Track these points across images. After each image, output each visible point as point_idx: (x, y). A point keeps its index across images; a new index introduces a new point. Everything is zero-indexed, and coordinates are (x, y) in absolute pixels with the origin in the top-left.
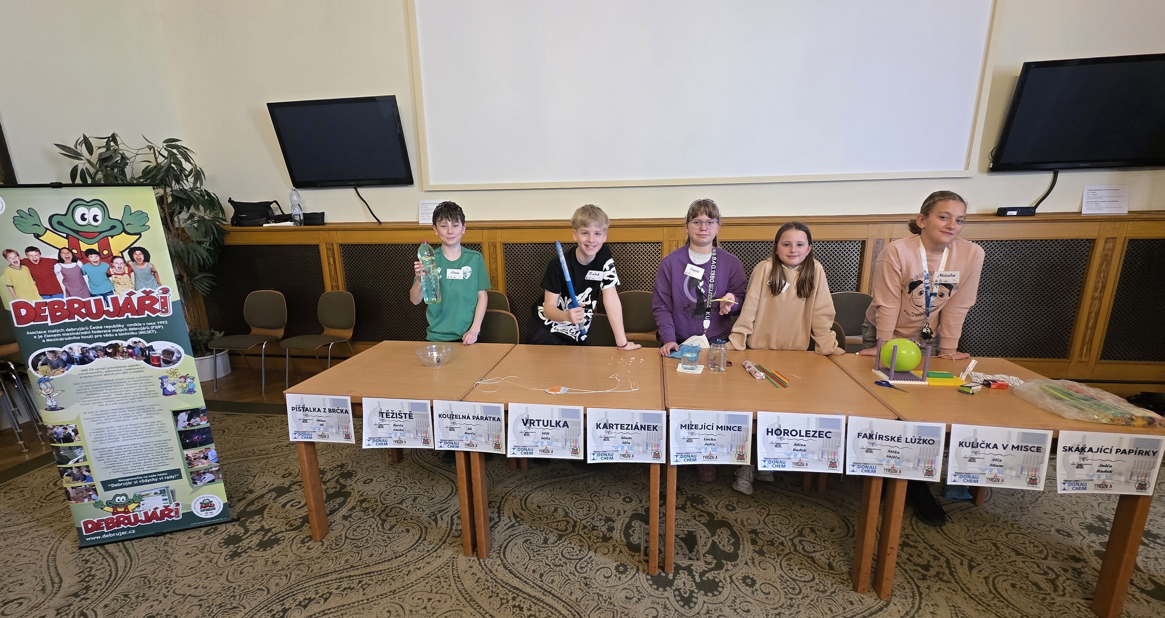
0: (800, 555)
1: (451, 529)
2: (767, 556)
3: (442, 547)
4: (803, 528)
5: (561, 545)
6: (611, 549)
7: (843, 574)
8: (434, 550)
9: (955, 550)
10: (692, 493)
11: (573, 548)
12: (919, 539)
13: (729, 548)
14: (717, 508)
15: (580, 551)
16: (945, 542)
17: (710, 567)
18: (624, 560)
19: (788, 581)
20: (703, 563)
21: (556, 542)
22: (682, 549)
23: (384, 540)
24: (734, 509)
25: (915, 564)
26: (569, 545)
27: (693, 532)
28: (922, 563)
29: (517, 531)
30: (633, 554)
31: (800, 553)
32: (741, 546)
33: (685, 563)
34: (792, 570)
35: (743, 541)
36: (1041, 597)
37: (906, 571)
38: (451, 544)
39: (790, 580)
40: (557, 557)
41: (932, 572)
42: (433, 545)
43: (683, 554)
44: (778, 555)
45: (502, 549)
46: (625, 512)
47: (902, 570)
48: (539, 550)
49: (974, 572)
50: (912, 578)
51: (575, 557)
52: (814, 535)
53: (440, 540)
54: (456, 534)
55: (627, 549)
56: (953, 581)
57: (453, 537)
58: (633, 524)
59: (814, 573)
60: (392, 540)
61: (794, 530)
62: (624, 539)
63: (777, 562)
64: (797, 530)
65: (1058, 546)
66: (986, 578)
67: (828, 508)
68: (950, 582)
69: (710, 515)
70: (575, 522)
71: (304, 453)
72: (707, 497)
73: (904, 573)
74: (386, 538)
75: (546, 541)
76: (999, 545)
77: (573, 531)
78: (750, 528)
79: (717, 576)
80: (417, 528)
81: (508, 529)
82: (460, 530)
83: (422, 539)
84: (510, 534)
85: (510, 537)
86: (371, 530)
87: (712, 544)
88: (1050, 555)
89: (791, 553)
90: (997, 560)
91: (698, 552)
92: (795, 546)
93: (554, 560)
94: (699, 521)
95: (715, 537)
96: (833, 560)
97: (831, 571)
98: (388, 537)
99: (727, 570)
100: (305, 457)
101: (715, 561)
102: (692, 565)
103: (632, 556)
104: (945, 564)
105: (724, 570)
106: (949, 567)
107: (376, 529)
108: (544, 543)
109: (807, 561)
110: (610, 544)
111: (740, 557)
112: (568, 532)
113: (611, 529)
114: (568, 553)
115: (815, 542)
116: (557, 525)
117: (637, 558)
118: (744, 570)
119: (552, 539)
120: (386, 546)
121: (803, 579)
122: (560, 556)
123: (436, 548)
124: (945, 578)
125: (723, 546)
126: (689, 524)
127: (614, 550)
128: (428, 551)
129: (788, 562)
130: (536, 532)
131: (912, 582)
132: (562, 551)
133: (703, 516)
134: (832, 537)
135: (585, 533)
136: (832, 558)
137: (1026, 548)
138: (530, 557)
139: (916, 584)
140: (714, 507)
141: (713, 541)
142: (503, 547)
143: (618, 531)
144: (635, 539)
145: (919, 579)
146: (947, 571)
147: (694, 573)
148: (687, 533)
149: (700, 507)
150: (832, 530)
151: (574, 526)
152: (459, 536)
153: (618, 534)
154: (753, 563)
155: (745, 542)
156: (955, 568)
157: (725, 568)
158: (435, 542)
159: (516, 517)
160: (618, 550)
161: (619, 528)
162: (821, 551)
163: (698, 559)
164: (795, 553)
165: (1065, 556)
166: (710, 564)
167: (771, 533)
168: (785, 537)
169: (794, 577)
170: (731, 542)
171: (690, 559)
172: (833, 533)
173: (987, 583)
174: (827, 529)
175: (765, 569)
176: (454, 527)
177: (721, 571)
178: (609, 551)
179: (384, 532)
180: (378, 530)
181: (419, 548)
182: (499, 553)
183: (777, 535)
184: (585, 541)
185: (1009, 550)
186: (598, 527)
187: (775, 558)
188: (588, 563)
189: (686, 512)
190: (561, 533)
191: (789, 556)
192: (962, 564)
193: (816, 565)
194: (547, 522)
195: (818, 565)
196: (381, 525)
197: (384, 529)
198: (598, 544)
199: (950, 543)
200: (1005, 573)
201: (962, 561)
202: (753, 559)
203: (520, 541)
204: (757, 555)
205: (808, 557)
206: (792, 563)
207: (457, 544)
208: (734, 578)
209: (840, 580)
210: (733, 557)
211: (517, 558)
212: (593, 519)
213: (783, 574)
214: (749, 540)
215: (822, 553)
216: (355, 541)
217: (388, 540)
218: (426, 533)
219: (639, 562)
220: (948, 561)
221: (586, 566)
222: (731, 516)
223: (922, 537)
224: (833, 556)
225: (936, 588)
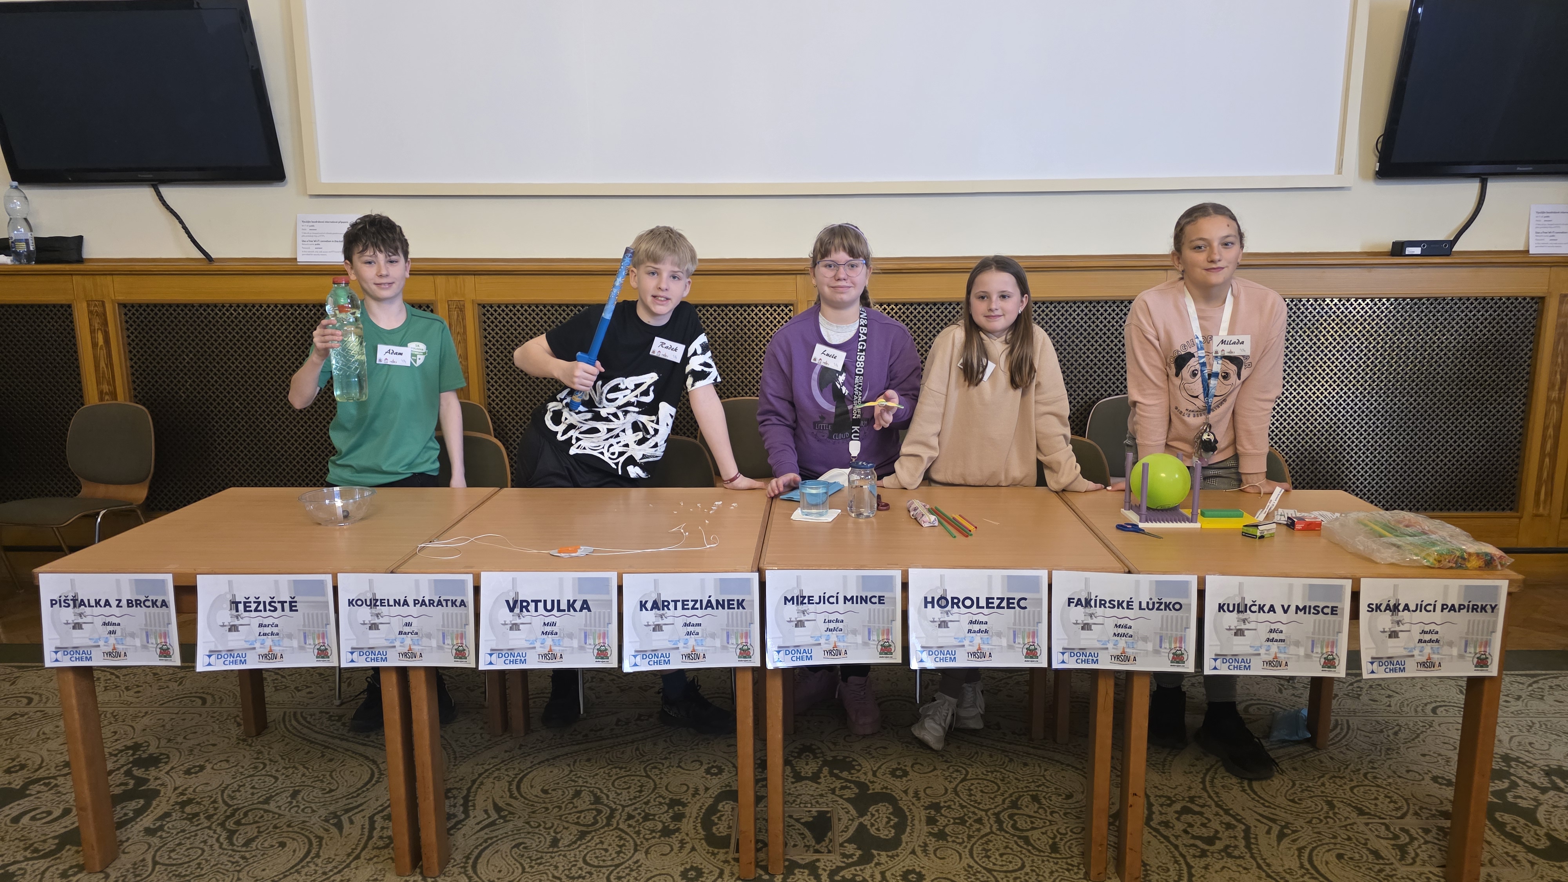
0: (1007, 835)
1: (370, 837)
2: (949, 839)
3: (353, 865)
4: (1020, 797)
5: (584, 846)
6: (677, 846)
7: (1072, 857)
8: (336, 871)
9: (1264, 814)
10: (834, 754)
11: (606, 850)
12: (1210, 802)
13: (887, 833)
14: (874, 774)
15: (618, 853)
16: (1251, 804)
17: (851, 860)
18: (698, 860)
19: (979, 872)
20: (839, 858)
21: (575, 842)
22: (803, 838)
23: (233, 863)
24: (906, 774)
25: (1194, 837)
26: (599, 846)
27: (828, 812)
28: (1206, 835)
29: (501, 831)
30: (716, 851)
31: (1007, 832)
32: (909, 828)
33: (809, 857)
34: (989, 857)
35: (913, 820)
36: (1377, 868)
37: (1176, 847)
38: (371, 859)
39: (983, 871)
40: (575, 865)
41: (1219, 845)
42: (334, 864)
43: (805, 846)
44: (970, 837)
45: (471, 861)
46: (707, 789)
47: (1170, 847)
48: (542, 858)
49: (1286, 842)
50: (1183, 856)
51: (609, 863)
52: (1037, 805)
53: (349, 855)
54: (381, 843)
55: (705, 844)
56: (1248, 856)
57: (374, 848)
58: (720, 807)
59: (1025, 859)
60: (251, 861)
61: (1004, 801)
62: (701, 831)
63: (966, 847)
64: (1009, 799)
65: (1427, 799)
66: (1300, 850)
67: (1068, 765)
68: (1243, 858)
69: (863, 787)
70: (613, 811)
71: (73, 692)
72: (861, 760)
73: (1173, 849)
74: (237, 858)
75: (555, 843)
76: (1335, 803)
77: (608, 824)
78: (928, 801)
79: (860, 873)
80: (301, 839)
81: (482, 829)
82: (389, 837)
83: (312, 855)
84: (486, 836)
85: (486, 841)
86: (206, 848)
87: (857, 830)
88: (1411, 811)
89: (992, 832)
90: (1327, 823)
91: (831, 841)
92: (999, 822)
93: (570, 869)
94: (841, 797)
95: (866, 817)
96: (1061, 839)
97: (1053, 855)
98: (243, 858)
99: (878, 864)
100: (74, 701)
101: (859, 853)
102: (818, 860)
103: (713, 854)
104: (1242, 834)
105: (873, 865)
106: (1247, 838)
107: (216, 846)
108: (551, 846)
109: (1016, 843)
110: (674, 840)
111: (904, 844)
112: (597, 826)
113: (678, 817)
114: (597, 857)
115: (1037, 815)
116: (578, 818)
117: (721, 856)
118: (908, 861)
119: (566, 838)
120: (239, 871)
121: (1005, 868)
122: (581, 864)
123: (341, 867)
124: (1236, 853)
125: (878, 830)
126: (821, 801)
127: (682, 848)
128: (324, 873)
129: (985, 846)
130: (537, 830)
131: (1182, 862)
132: (585, 855)
133: (849, 788)
134: (1066, 806)
135: (630, 826)
136: (1059, 836)
137: (1376, 805)
138: (524, 868)
139: (1188, 864)
140: (870, 774)
141: (861, 824)
142: (473, 857)
143: (692, 820)
144: (721, 829)
145: (1194, 856)
146: (1242, 843)
147: (820, 872)
148: (816, 814)
149: (845, 774)
150: (1069, 796)
151: (610, 818)
152: (387, 846)
153: (691, 824)
154: (925, 851)
155: (916, 822)
156: (1256, 838)
157: (876, 860)
158: (338, 859)
159: (498, 809)
160: (688, 847)
161: (694, 815)
162: (1043, 827)
163: (829, 852)
164: (998, 832)
165: (1434, 812)
166: (851, 856)
167: (962, 807)
168: (986, 811)
169: (990, 866)
170: (892, 823)
171: (817, 851)
172: (1070, 801)
173: (1299, 856)
174: (1060, 795)
175: (944, 858)
176: (376, 834)
177: (868, 866)
178: (672, 850)
179: (233, 850)
180: (221, 847)
181: (306, 869)
182: (464, 867)
183: (972, 809)
184: (628, 838)
185: (1349, 809)
186: (654, 815)
187: (963, 842)
188: (632, 870)
189: (819, 783)
190: (584, 829)
191: (989, 837)
192: (1268, 832)
193: (1030, 848)
194: (559, 813)
195: (1034, 848)
196: (226, 839)
197: (232, 844)
198: (653, 841)
199: (1258, 805)
200: (1333, 841)
201: (1270, 828)
202: (926, 845)
203: (505, 847)
204: (933, 840)
205: (1020, 837)
206: (991, 846)
207: (382, 859)
208: (888, 874)
209: (1065, 866)
210: (891, 845)
211: (500, 871)
212: (646, 803)
213: (972, 863)
214: (923, 819)
215: (1044, 830)
216: (174, 868)
217: (241, 861)
218: (320, 846)
219: (726, 861)
220: (1247, 830)
221: (628, 874)
222: (897, 786)
223: (1216, 799)
224: (1060, 834)
225: (1218, 867)
